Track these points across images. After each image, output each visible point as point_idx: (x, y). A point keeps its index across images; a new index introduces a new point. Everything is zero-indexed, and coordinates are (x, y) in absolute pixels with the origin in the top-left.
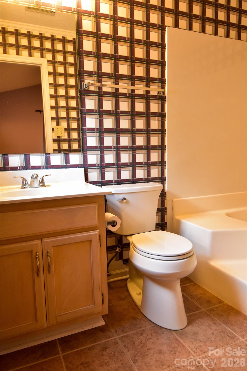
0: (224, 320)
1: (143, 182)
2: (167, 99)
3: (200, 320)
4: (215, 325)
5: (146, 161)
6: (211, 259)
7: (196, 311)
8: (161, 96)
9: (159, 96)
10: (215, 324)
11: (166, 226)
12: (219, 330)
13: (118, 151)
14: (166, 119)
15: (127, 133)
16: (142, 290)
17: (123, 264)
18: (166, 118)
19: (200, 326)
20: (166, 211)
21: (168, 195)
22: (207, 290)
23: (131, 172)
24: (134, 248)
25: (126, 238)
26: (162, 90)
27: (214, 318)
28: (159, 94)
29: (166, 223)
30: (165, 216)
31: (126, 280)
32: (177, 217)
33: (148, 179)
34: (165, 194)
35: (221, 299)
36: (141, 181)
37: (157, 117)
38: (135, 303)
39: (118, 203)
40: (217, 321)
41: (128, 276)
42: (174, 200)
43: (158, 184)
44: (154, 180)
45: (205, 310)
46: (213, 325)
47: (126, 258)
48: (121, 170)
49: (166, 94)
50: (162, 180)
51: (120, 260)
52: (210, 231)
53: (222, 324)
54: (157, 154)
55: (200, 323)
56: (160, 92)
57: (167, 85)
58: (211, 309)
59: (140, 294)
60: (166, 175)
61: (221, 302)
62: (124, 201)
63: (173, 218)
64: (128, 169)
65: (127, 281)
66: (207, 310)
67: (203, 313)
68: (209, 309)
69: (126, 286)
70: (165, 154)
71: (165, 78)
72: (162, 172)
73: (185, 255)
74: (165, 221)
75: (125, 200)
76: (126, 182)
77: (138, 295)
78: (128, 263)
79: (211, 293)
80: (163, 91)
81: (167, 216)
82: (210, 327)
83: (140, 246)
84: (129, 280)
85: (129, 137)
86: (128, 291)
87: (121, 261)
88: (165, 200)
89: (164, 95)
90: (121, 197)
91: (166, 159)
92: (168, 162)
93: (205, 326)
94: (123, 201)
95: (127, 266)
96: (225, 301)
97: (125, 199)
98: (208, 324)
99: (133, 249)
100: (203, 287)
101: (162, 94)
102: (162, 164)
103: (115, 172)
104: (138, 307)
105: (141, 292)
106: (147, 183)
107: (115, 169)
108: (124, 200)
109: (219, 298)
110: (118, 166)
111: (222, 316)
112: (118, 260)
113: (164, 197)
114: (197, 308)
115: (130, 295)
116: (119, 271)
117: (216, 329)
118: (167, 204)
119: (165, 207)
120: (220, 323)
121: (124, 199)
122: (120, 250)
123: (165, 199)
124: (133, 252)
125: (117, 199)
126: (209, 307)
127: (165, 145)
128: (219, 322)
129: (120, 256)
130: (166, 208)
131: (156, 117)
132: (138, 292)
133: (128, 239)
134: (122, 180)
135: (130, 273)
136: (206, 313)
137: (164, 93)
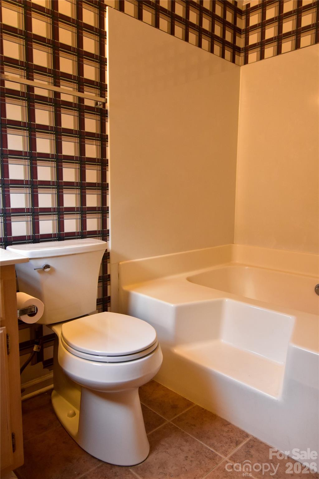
0: (197, 433)
1: (75, 239)
2: (108, 115)
3: (166, 439)
4: (188, 444)
5: (79, 205)
6: (175, 344)
7: (159, 425)
8: (101, 109)
9: (98, 109)
10: (187, 441)
11: (110, 302)
12: (194, 450)
13: (34, 188)
14: (108, 145)
15: (49, 161)
16: (79, 408)
17: (44, 368)
18: (108, 143)
19: (167, 449)
20: (110, 280)
21: (112, 256)
22: (169, 388)
23: (56, 223)
24: (67, 347)
25: (51, 328)
26: (103, 100)
27: (185, 432)
28: (97, 106)
29: (110, 297)
30: (108, 286)
31: (49, 392)
32: (125, 288)
33: (83, 234)
34: (107, 255)
35: (190, 400)
36: (71, 236)
37: (95, 140)
38: (66, 431)
39: (36, 274)
40: (189, 436)
41: (52, 386)
42: (120, 263)
43: (98, 240)
44: (92, 234)
45: (171, 421)
46: (185, 443)
47: (48, 359)
48: (40, 219)
49: (107, 107)
50: (103, 234)
51: (39, 362)
52: (172, 305)
53: (197, 439)
54: (96, 195)
55: (167, 445)
56: (100, 102)
57: (108, 94)
58: (179, 417)
59: (74, 414)
60: (109, 227)
61: (189, 404)
62: (48, 270)
63: (119, 289)
64: (52, 217)
65: (51, 394)
66: (173, 421)
67: (169, 426)
68: (175, 419)
69: (50, 403)
70: (107, 195)
71: (106, 83)
72: (104, 223)
73: (148, 350)
74: (109, 295)
75: (50, 268)
76: (47, 238)
77: (72, 417)
78: (52, 364)
79: (175, 393)
80: (104, 102)
81: (111, 287)
82: (181, 448)
83: (76, 343)
84: (54, 392)
85: (52, 167)
86: (53, 412)
87: (40, 364)
88: (108, 264)
89: (105, 108)
90: (42, 263)
91: (109, 204)
92: (111, 209)
93: (175, 447)
94: (45, 270)
95: (50, 370)
96: (194, 402)
97: (49, 266)
98: (178, 443)
99: (64, 347)
100: (163, 385)
101: (101, 107)
102: (103, 211)
103: (30, 222)
104: (72, 438)
105: (78, 412)
106: (81, 239)
107: (30, 218)
108: (47, 268)
109: (186, 399)
110: (34, 213)
111: (195, 426)
112: (36, 364)
113: (107, 259)
114: (161, 421)
115: (57, 419)
116: (37, 381)
117: (189, 450)
118: (112, 270)
119: (108, 273)
120: (194, 439)
121: (47, 266)
122: (39, 348)
123: (108, 262)
124: (65, 353)
125: (35, 268)
126: (176, 415)
127: (107, 182)
128: (191, 437)
129: (39, 356)
130: (109, 275)
131: (93, 139)
132: (71, 412)
133: (53, 330)
134: (40, 235)
135: (55, 380)
136: (173, 426)
137: (104, 104)
